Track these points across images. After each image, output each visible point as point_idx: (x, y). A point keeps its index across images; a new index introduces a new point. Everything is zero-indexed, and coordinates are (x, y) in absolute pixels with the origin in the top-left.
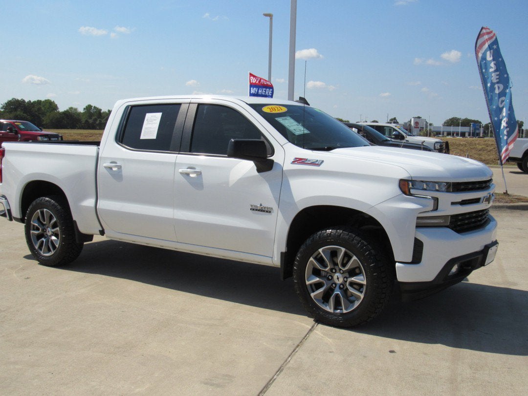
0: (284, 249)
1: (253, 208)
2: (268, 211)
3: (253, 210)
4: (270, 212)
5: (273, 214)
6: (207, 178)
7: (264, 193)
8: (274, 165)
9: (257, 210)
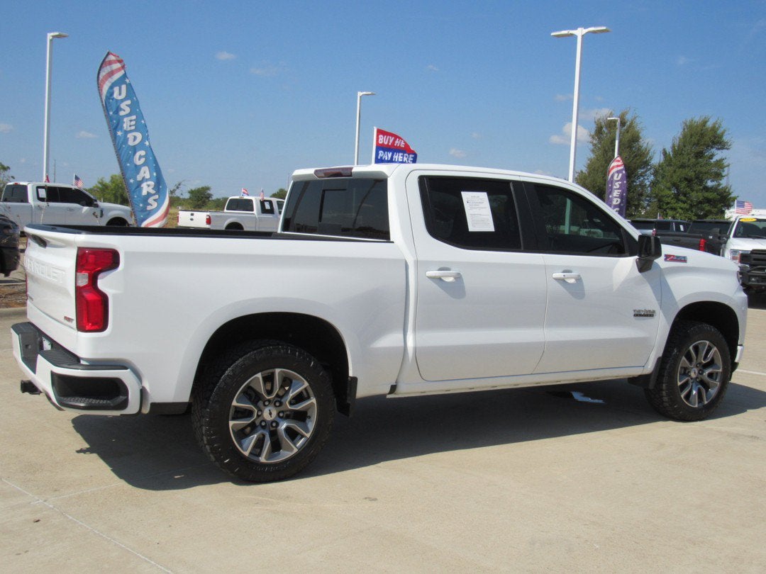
3: (637, 315)
4: (653, 315)
9: (641, 315)
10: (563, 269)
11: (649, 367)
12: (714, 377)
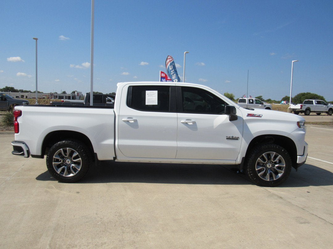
0: (244, 156)
1: (228, 138)
2: (237, 139)
3: (228, 139)
4: (238, 139)
5: (239, 140)
6: (199, 125)
7: (234, 130)
8: (238, 117)
9: (230, 139)
10: (186, 119)
11: (238, 161)
12: (282, 169)
